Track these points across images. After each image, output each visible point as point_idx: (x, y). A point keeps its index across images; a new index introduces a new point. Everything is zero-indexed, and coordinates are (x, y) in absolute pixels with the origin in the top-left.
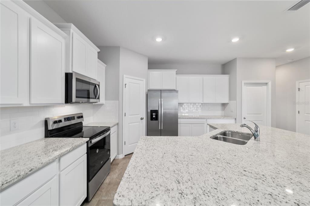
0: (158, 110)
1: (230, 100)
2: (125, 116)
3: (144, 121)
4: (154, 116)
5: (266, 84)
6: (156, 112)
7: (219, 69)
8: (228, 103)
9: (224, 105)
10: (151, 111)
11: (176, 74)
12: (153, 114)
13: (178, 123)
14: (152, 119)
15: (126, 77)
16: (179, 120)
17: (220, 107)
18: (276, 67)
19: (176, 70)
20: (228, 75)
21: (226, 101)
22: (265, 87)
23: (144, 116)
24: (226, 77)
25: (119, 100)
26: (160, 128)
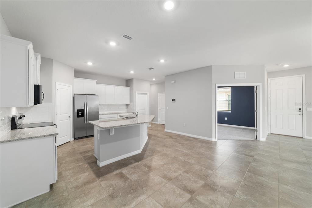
0: (83, 110)
1: (130, 102)
2: (57, 115)
3: (72, 119)
4: (80, 114)
5: (147, 94)
6: (82, 111)
7: (124, 83)
8: (129, 104)
9: (127, 105)
10: (78, 110)
11: (96, 83)
12: (80, 113)
13: (100, 118)
14: (78, 116)
15: (57, 84)
16: (100, 116)
17: (125, 107)
18: (151, 85)
19: (97, 80)
20: (129, 87)
21: (128, 103)
22: (146, 95)
23: (72, 115)
24: (128, 88)
25: (52, 103)
26: (85, 123)
